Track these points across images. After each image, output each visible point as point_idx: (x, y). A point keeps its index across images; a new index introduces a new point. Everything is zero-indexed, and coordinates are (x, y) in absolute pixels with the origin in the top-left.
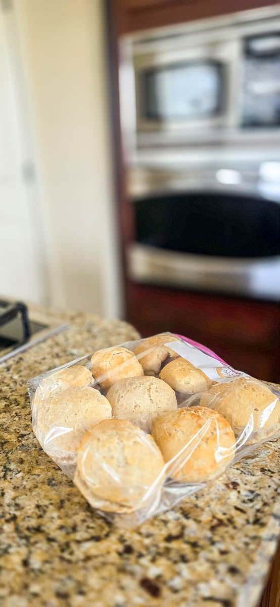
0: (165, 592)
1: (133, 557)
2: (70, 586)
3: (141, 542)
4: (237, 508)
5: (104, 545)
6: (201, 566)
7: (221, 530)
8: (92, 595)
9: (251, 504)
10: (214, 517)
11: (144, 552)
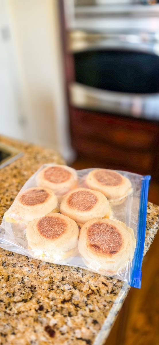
0: (58, 334)
1: (43, 313)
2: (8, 329)
3: (48, 303)
4: (103, 283)
5: (28, 305)
6: (79, 319)
7: (93, 296)
8: (19, 335)
9: (111, 281)
10: (90, 288)
11: (49, 310)
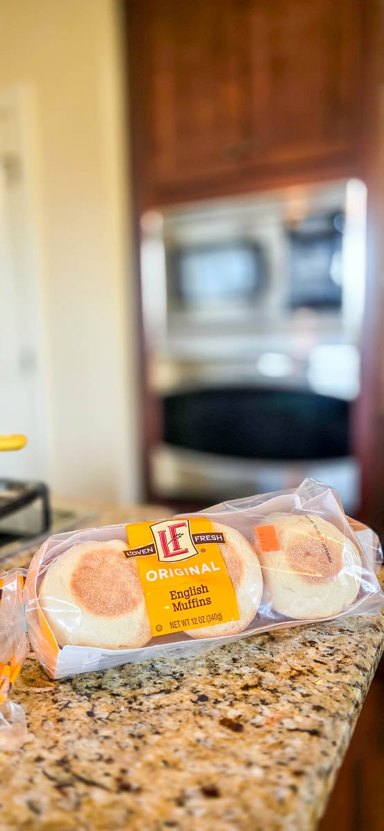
0: (247, 727)
1: (209, 704)
2: (143, 729)
3: (217, 692)
4: (316, 661)
5: (175, 696)
6: (284, 706)
7: (302, 679)
8: (168, 734)
9: (332, 658)
10: (292, 669)
11: (220, 699)
